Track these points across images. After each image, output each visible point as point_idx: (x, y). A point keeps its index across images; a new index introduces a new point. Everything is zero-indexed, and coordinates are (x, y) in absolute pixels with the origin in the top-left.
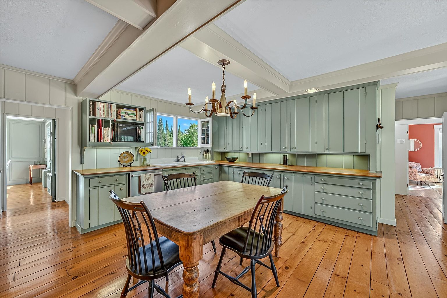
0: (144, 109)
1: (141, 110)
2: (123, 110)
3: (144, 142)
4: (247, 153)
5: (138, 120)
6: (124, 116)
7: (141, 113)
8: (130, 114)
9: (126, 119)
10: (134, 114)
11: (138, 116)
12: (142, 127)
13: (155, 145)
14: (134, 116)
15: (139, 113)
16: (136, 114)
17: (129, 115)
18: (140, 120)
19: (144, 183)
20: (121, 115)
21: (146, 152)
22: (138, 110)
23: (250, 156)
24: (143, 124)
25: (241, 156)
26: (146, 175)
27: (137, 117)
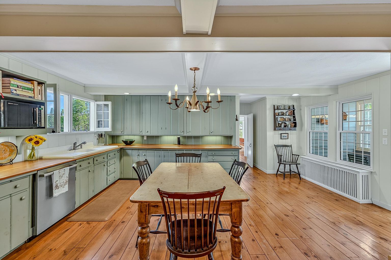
0: (44, 83)
1: (40, 83)
2: (14, 81)
3: (44, 128)
4: (143, 137)
5: (36, 98)
6: (16, 90)
7: (39, 88)
8: (24, 88)
9: (18, 95)
10: (30, 89)
11: (36, 91)
12: (42, 107)
13: (58, 132)
14: (30, 91)
15: (37, 88)
16: (34, 89)
17: (23, 90)
18: (38, 98)
19: (57, 183)
20: (11, 87)
21: (40, 141)
22: (36, 83)
23: (145, 138)
24: (43, 104)
25: (136, 138)
26: (60, 171)
27: (34, 93)
